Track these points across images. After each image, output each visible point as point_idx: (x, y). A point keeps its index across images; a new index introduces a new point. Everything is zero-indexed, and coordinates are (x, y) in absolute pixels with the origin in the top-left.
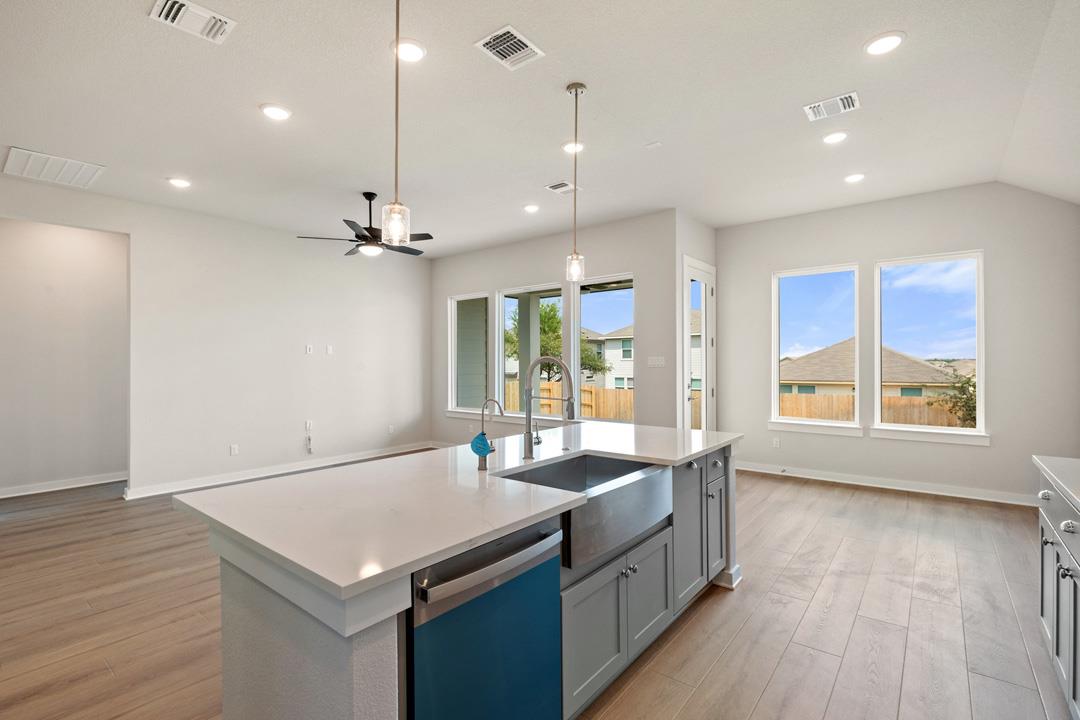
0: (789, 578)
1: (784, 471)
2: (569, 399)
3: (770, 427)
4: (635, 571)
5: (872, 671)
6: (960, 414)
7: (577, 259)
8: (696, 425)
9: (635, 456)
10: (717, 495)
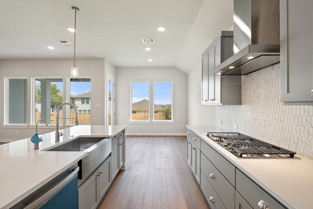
0: (138, 163)
1: (133, 134)
2: (76, 118)
3: (130, 123)
4: (101, 173)
5: (161, 181)
6: (165, 117)
7: (75, 69)
8: (110, 124)
9: (91, 136)
10: (122, 143)
